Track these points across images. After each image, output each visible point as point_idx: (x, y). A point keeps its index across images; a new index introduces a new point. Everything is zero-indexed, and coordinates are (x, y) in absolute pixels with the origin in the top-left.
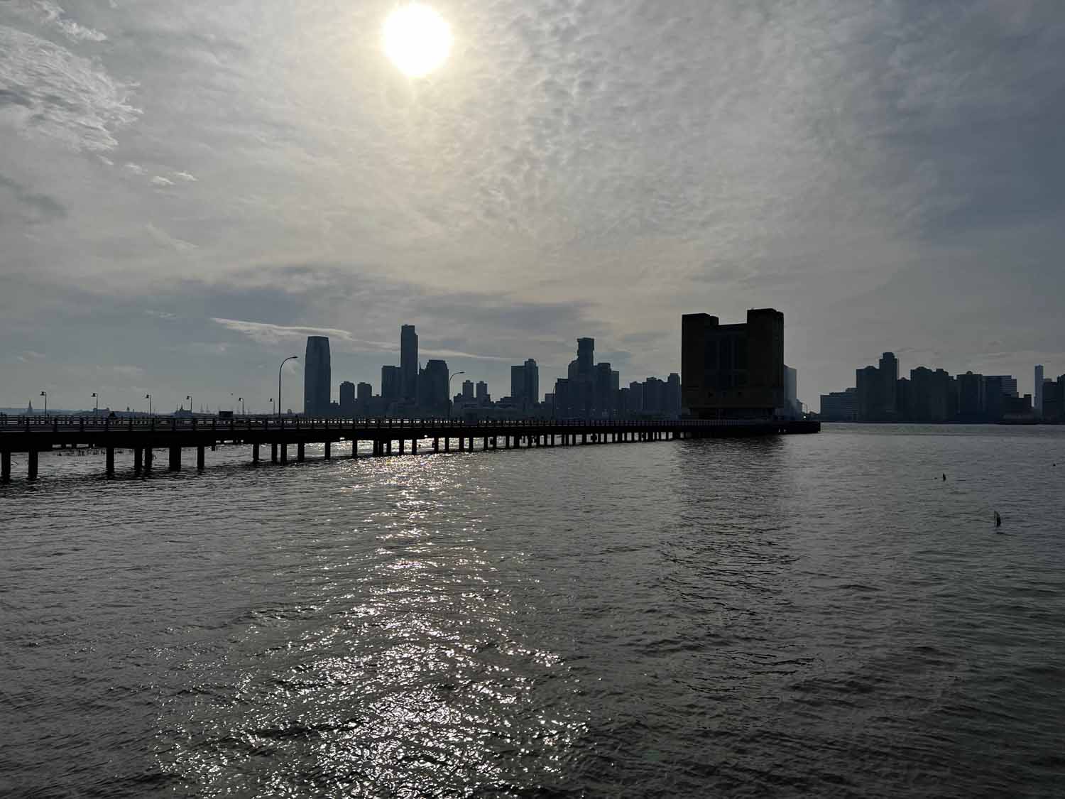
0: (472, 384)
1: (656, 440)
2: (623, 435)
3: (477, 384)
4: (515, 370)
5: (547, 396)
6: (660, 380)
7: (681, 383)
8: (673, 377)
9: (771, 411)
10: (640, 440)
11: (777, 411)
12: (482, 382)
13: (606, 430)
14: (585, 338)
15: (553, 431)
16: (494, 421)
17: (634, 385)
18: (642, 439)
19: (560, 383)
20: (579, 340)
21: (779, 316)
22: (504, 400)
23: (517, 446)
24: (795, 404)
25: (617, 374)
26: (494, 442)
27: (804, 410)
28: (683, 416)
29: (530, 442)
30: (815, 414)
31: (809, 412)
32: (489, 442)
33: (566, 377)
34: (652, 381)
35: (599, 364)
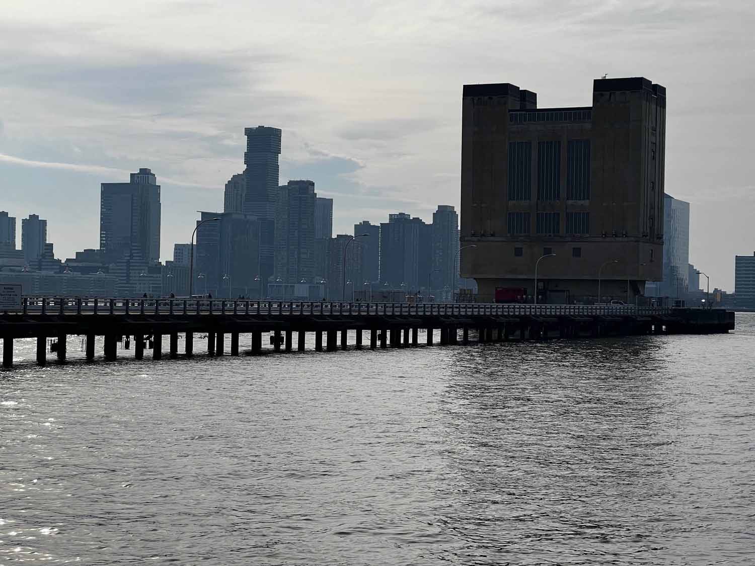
0: (14, 219)
1: (406, 345)
2: (339, 334)
3: (24, 221)
4: (109, 191)
5: (179, 249)
6: (417, 220)
7: (459, 228)
8: (443, 212)
9: (636, 286)
10: (373, 347)
11: (650, 288)
12: (34, 217)
13: (303, 324)
14: (261, 128)
15: (191, 325)
16: (62, 303)
17: (363, 228)
18: (378, 343)
19: (207, 223)
20: (249, 132)
21: (657, 94)
22: (85, 256)
23: (111, 356)
24: (684, 274)
25: (328, 204)
26: (60, 348)
27: (703, 286)
28: (463, 296)
29: (140, 347)
30: (723, 294)
31: (711, 291)
32: (48, 347)
33: (220, 210)
34: (400, 222)
35: (290, 183)
